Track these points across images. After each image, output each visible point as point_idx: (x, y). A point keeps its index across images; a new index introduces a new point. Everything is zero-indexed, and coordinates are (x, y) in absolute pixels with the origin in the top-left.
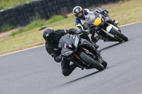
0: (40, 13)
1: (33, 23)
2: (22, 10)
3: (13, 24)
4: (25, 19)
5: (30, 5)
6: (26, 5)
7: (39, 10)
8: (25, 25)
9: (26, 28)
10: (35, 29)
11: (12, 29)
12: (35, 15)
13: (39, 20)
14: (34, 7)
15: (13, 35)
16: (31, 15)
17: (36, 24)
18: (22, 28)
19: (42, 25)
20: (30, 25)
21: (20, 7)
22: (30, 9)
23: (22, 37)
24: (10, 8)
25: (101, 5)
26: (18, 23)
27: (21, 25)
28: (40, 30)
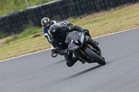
0: (33, 21)
1: (26, 31)
2: (16, 18)
3: (7, 32)
4: (19, 26)
5: (23, 13)
6: (20, 13)
7: (32, 18)
8: (19, 33)
9: (20, 36)
10: (29, 37)
11: (6, 36)
12: (28, 23)
13: (33, 28)
14: (28, 14)
15: (8, 42)
16: (24, 23)
17: (30, 32)
18: (16, 35)
19: (35, 33)
20: (24, 33)
21: (14, 15)
22: (23, 17)
23: (16, 44)
24: (4, 16)
25: (93, 13)
26: (12, 31)
27: (15, 33)
28: (34, 37)
